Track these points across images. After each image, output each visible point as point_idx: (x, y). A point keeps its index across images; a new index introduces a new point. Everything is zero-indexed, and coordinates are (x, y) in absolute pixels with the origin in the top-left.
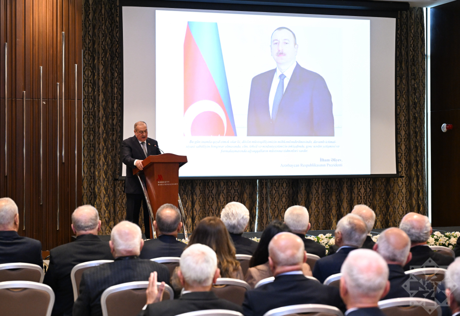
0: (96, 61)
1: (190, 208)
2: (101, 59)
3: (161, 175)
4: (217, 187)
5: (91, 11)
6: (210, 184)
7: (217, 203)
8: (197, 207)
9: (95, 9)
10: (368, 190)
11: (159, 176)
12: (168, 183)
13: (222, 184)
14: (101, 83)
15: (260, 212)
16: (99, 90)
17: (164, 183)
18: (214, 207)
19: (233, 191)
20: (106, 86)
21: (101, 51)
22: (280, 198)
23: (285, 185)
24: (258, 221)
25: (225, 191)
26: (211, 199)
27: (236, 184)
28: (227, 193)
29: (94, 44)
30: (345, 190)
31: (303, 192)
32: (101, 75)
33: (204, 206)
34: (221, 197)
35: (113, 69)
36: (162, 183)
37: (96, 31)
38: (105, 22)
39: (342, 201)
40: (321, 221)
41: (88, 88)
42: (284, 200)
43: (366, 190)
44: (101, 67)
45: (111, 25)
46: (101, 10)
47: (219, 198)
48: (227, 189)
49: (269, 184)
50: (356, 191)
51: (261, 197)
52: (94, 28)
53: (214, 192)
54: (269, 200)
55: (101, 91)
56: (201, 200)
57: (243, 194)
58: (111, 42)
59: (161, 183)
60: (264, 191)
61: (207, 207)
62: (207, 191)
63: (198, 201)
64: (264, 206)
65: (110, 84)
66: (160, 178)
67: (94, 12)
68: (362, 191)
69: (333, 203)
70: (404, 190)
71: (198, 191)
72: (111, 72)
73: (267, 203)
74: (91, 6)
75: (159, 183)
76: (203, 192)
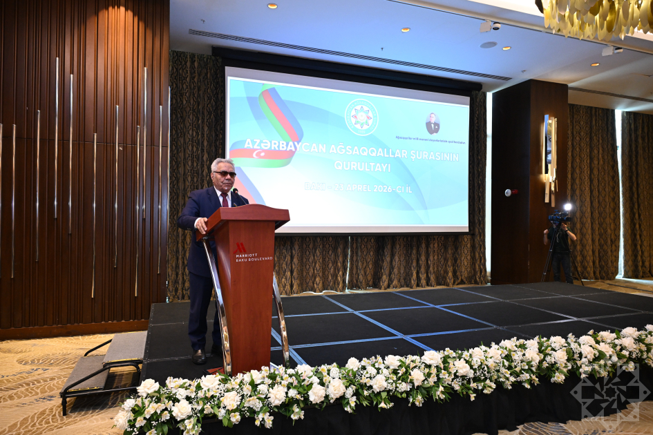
0: (200, 121)
1: (289, 262)
2: (206, 120)
3: (242, 244)
4: (314, 242)
5: (196, 74)
6: (308, 239)
7: (314, 257)
8: (295, 260)
9: (201, 72)
10: (440, 245)
11: (238, 245)
12: (254, 257)
13: (319, 240)
14: (205, 143)
15: (352, 264)
16: (203, 150)
17: (248, 258)
18: (310, 260)
19: (327, 246)
20: (210, 146)
21: (206, 113)
22: (368, 252)
23: (372, 240)
24: (350, 272)
25: (321, 247)
26: (308, 253)
27: (331, 239)
28: (323, 247)
29: (198, 105)
30: (423, 245)
31: (389, 247)
32: (205, 136)
33: (302, 260)
34: (317, 251)
35: (217, 129)
36: (245, 258)
37: (201, 92)
38: (211, 85)
39: (420, 255)
40: (402, 272)
41: (193, 147)
42: (372, 253)
43: (438, 244)
44: (206, 129)
45: (216, 89)
46: (206, 74)
47: (315, 252)
48: (323, 245)
49: (359, 240)
50: (431, 246)
51: (352, 251)
52: (199, 90)
53: (311, 246)
54: (360, 254)
55: (205, 151)
56: (299, 254)
57: (337, 249)
58: (216, 104)
59: (241, 257)
60: (355, 246)
61: (305, 260)
62: (305, 246)
63: (296, 255)
64: (355, 259)
65: (213, 144)
66: (241, 249)
67: (199, 75)
68: (436, 245)
69: (414, 256)
70: (469, 245)
71: (296, 247)
72: (215, 133)
73: (357, 255)
74: (196, 70)
75: (239, 258)
76: (301, 247)
